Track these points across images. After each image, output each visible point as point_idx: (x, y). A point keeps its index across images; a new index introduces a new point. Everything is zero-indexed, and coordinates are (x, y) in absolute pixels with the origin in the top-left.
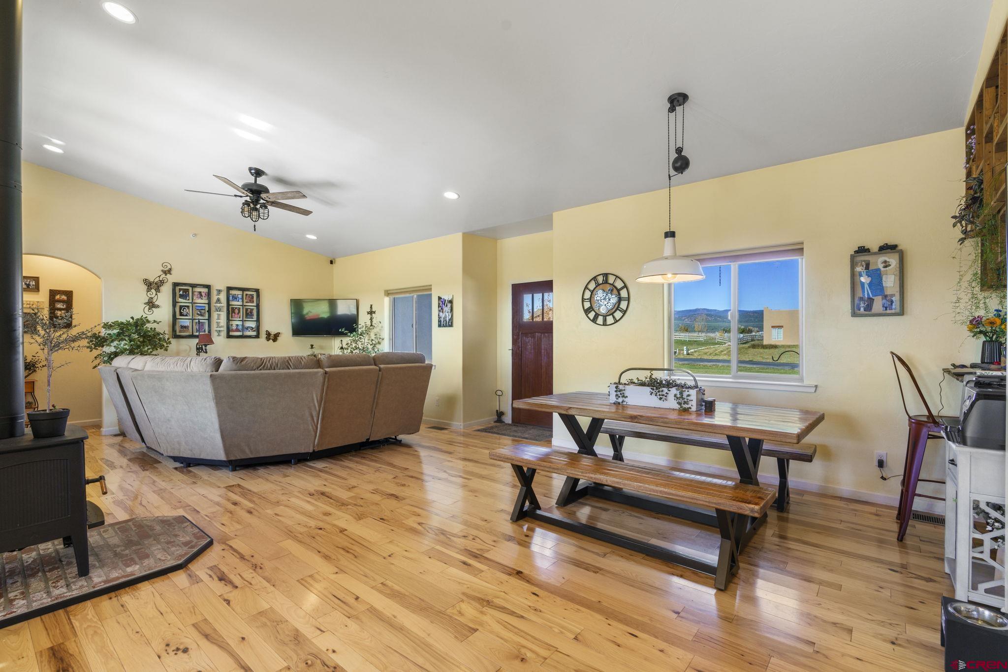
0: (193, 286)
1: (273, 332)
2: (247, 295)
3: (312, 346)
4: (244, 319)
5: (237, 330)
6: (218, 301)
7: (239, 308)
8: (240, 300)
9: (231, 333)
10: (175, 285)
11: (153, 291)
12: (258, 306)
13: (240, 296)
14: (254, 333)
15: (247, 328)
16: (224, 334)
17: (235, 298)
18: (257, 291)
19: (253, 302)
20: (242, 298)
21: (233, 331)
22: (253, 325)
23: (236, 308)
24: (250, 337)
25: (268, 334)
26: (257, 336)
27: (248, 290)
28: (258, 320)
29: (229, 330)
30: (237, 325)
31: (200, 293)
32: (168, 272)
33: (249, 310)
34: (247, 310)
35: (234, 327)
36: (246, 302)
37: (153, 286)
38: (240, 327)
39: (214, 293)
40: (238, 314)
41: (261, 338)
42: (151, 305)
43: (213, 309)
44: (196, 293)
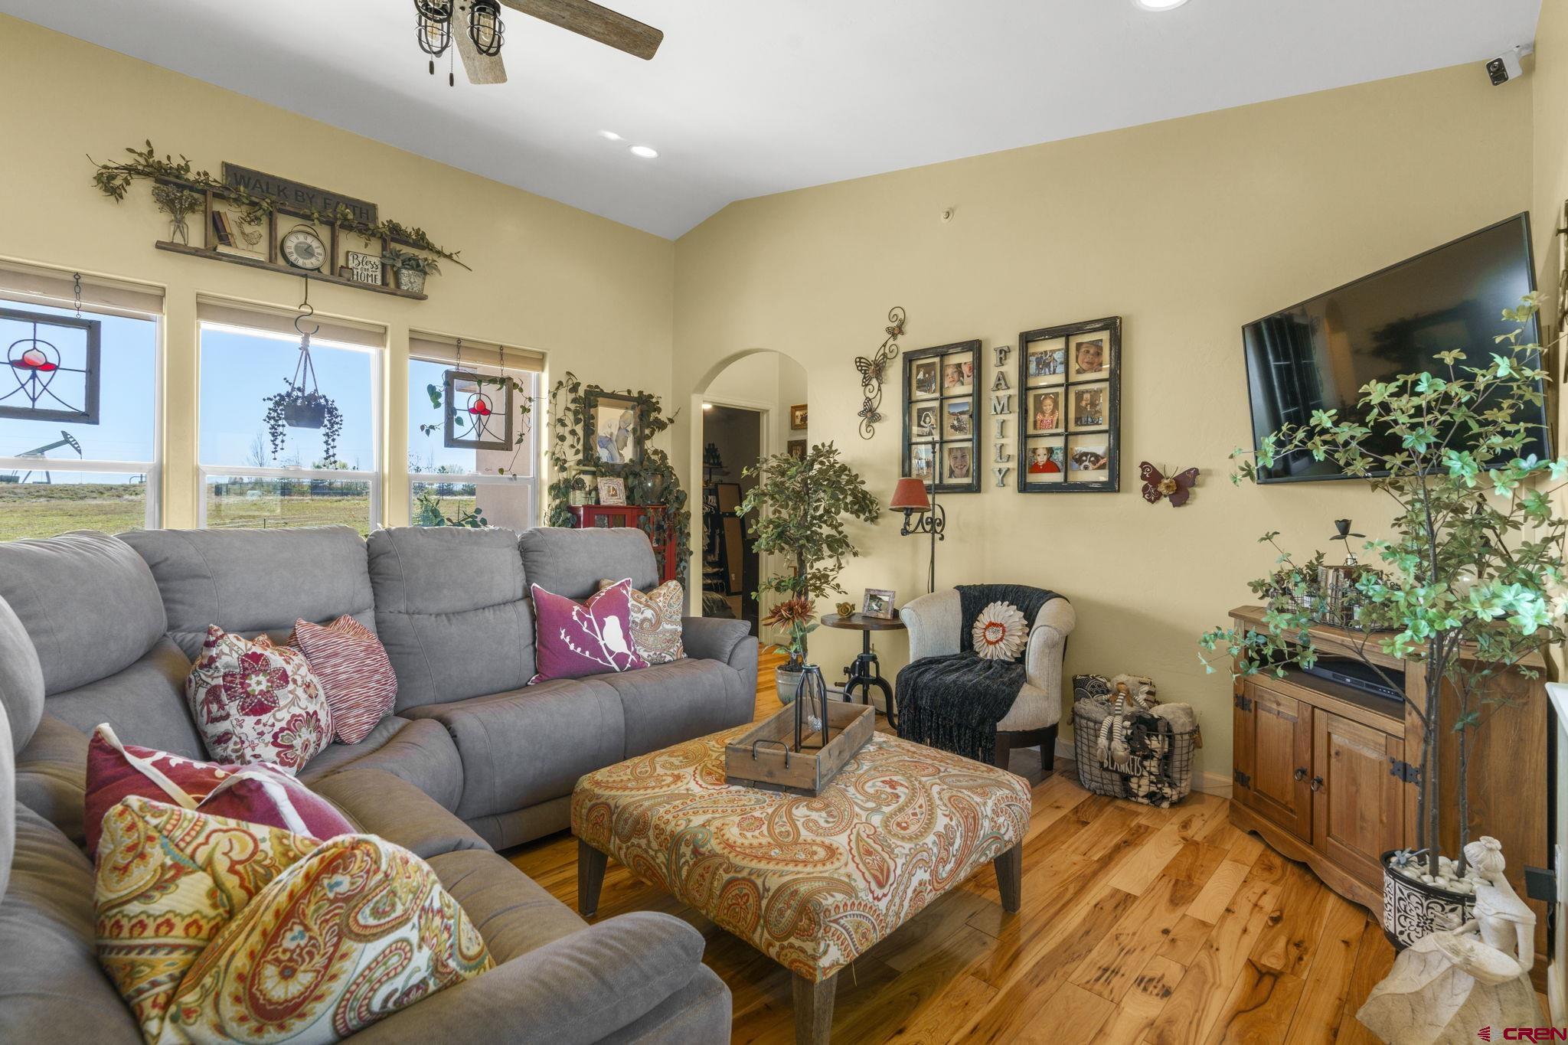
0: (942, 352)
1: (1173, 465)
2: (1079, 346)
3: (1344, 527)
4: (1072, 428)
5: (1050, 467)
6: (1002, 378)
7: (1056, 394)
8: (1061, 369)
9: (1034, 478)
10: (909, 358)
11: (874, 382)
12: (1115, 380)
13: (1059, 356)
14: (1102, 476)
15: (1079, 459)
16: (1013, 479)
17: (1044, 363)
18: (1113, 325)
19: (1098, 367)
20: (1066, 363)
21: (1036, 469)
22: (1098, 445)
23: (1047, 395)
24: (1084, 488)
25: (1152, 477)
26: (1111, 486)
27: (1079, 328)
28: (1116, 430)
29: (1026, 464)
30: (1050, 451)
31: (959, 366)
32: (896, 331)
33: (1087, 396)
34: (1079, 396)
35: (1042, 459)
36: (1078, 372)
37: (872, 370)
38: (1059, 457)
39: (991, 358)
40: (1053, 413)
41: (1129, 491)
42: (870, 414)
43: (988, 407)
44: (949, 371)
